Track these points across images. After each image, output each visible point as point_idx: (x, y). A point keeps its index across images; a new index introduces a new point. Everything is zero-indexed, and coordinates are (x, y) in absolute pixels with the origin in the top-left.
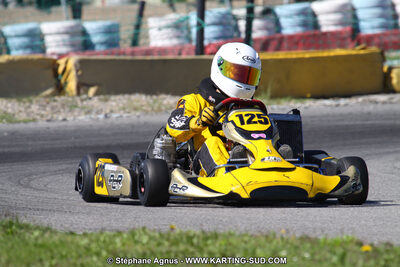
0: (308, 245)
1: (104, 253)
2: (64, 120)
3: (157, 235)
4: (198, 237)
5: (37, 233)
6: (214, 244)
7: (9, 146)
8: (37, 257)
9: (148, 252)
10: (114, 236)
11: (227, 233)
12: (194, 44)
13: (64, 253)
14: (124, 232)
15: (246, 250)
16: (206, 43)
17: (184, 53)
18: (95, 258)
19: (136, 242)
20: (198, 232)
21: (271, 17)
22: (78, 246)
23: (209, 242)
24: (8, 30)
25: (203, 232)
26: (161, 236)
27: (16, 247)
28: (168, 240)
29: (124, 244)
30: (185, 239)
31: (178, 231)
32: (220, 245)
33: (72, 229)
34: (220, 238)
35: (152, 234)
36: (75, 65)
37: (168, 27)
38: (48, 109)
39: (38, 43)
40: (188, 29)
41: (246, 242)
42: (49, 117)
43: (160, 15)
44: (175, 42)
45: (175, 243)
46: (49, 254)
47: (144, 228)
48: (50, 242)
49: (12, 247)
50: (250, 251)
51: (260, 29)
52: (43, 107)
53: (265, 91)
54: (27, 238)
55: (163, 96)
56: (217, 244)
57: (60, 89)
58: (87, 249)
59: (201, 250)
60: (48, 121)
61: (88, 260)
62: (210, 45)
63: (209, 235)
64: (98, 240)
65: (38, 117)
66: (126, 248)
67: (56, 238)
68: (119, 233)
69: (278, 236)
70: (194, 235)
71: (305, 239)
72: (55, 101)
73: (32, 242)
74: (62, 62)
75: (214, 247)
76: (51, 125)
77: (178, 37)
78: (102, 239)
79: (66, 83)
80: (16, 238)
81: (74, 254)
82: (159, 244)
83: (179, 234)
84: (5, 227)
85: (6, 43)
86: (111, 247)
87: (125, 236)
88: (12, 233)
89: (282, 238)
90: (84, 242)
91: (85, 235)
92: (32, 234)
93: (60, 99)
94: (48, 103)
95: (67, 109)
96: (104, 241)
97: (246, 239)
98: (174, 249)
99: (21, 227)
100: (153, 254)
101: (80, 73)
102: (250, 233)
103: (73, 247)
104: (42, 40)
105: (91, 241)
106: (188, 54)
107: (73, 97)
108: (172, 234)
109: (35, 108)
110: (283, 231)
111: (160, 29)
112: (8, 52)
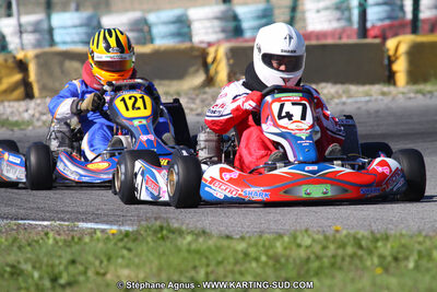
1: (264, 258)
3: (321, 237)
4: (367, 239)
5: (189, 238)
6: (385, 245)
8: (191, 265)
9: (312, 257)
10: (275, 239)
11: (398, 234)
12: (356, 26)
13: (220, 259)
14: (285, 234)
15: (420, 252)
16: (369, 25)
17: (344, 36)
18: (254, 264)
19: (299, 246)
20: (366, 233)
22: (235, 251)
23: (380, 244)
24: (152, 18)
25: (372, 232)
26: (326, 238)
27: (167, 252)
28: (333, 242)
29: (285, 248)
30: (352, 241)
31: (345, 232)
32: (392, 247)
33: (227, 232)
34: (391, 239)
35: (316, 237)
36: (226, 54)
37: (327, 8)
38: (198, 101)
39: (186, 30)
40: (349, 9)
41: (420, 243)
42: (199, 111)
44: (335, 25)
45: (343, 245)
46: (204, 261)
47: (306, 230)
48: (204, 247)
49: (164, 253)
50: (424, 252)
51: (430, 8)
52: (193, 100)
54: (179, 243)
55: (323, 85)
56: (389, 246)
57: (210, 81)
58: (246, 254)
59: (370, 253)
60: (198, 115)
61: (247, 265)
62: (373, 27)
63: (378, 236)
64: (257, 244)
65: (188, 111)
66: (288, 252)
67: (211, 243)
68: (280, 236)
70: (363, 236)
72: (205, 93)
73: (184, 248)
74: (212, 51)
75: (386, 249)
76: (201, 119)
77: (339, 19)
78: (261, 243)
79: (217, 73)
80: (168, 244)
81: (232, 260)
82: (325, 248)
83: (346, 236)
84: (155, 232)
85: (150, 31)
86: (271, 252)
87: (286, 239)
88: (163, 238)
90: (242, 246)
91: (242, 238)
92: (184, 238)
93: (210, 91)
94: (197, 95)
96: (264, 246)
97: (421, 239)
98: (340, 252)
99: (172, 231)
100: (318, 258)
101: (231, 61)
102: (424, 233)
103: (230, 252)
104: (189, 27)
105: (249, 245)
106: (349, 37)
108: (338, 235)
109: (183, 101)
111: (318, 11)
112: (152, 40)
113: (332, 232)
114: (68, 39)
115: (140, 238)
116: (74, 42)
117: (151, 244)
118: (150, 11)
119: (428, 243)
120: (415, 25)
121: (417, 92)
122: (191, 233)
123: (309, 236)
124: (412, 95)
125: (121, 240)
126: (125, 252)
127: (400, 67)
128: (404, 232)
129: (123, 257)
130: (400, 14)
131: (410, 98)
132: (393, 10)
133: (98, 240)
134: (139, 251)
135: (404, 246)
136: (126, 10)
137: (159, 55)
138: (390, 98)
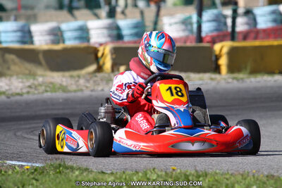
0: (272, 181)
2: (103, 90)
3: (164, 173)
4: (193, 175)
5: (77, 173)
6: (205, 180)
7: (63, 109)
10: (133, 174)
11: (213, 173)
12: (195, 35)
14: (140, 171)
17: (188, 41)
19: (149, 179)
20: (193, 172)
21: (251, 16)
23: (201, 179)
24: (64, 26)
25: (196, 171)
26: (167, 174)
27: (62, 182)
28: (171, 177)
30: (183, 177)
31: (179, 171)
32: (209, 181)
34: (209, 176)
35: (160, 173)
36: (111, 51)
37: (176, 23)
38: (91, 82)
39: (85, 35)
40: (191, 24)
41: (227, 179)
42: (92, 88)
43: (171, 15)
44: (181, 34)
45: (177, 179)
47: (154, 169)
48: (87, 179)
49: (60, 182)
50: (230, 185)
51: (242, 24)
52: (88, 81)
53: (246, 68)
54: (70, 176)
56: (207, 181)
57: (100, 69)
60: (92, 91)
62: (207, 36)
63: (201, 173)
64: (121, 178)
65: (84, 88)
67: (91, 176)
68: (137, 172)
69: (251, 175)
70: (190, 174)
71: (270, 177)
72: (96, 76)
73: (73, 179)
74: (101, 49)
75: (205, 183)
76: (93, 93)
77: (184, 30)
78: (124, 177)
79: (104, 64)
80: (63, 176)
83: (179, 173)
84: (56, 168)
85: (62, 36)
88: (60, 172)
89: (254, 176)
90: (111, 179)
92: (74, 173)
93: (100, 75)
94: (91, 78)
95: (105, 82)
96: (126, 179)
97: (228, 176)
99: (67, 168)
101: (114, 56)
102: (230, 172)
104: (88, 33)
105: (116, 178)
106: (191, 42)
107: (109, 74)
108: (174, 173)
109: (82, 81)
110: (254, 171)
111: (171, 25)
112: (64, 42)
113: (171, 170)
114: (9, 39)
115: (45, 172)
116: (12, 42)
117: (52, 176)
118: (63, 22)
119: (233, 178)
120: (233, 35)
121: (234, 78)
122: (79, 169)
123: (155, 173)
124: (230, 80)
125: (32, 173)
126: (34, 181)
127: (223, 62)
128: (218, 171)
129: (32, 184)
130: (224, 28)
131: (228, 83)
132: (219, 25)
133: (17, 172)
134: (44, 181)
135: (217, 181)
136: (47, 21)
137: (67, 51)
138: (216, 82)
